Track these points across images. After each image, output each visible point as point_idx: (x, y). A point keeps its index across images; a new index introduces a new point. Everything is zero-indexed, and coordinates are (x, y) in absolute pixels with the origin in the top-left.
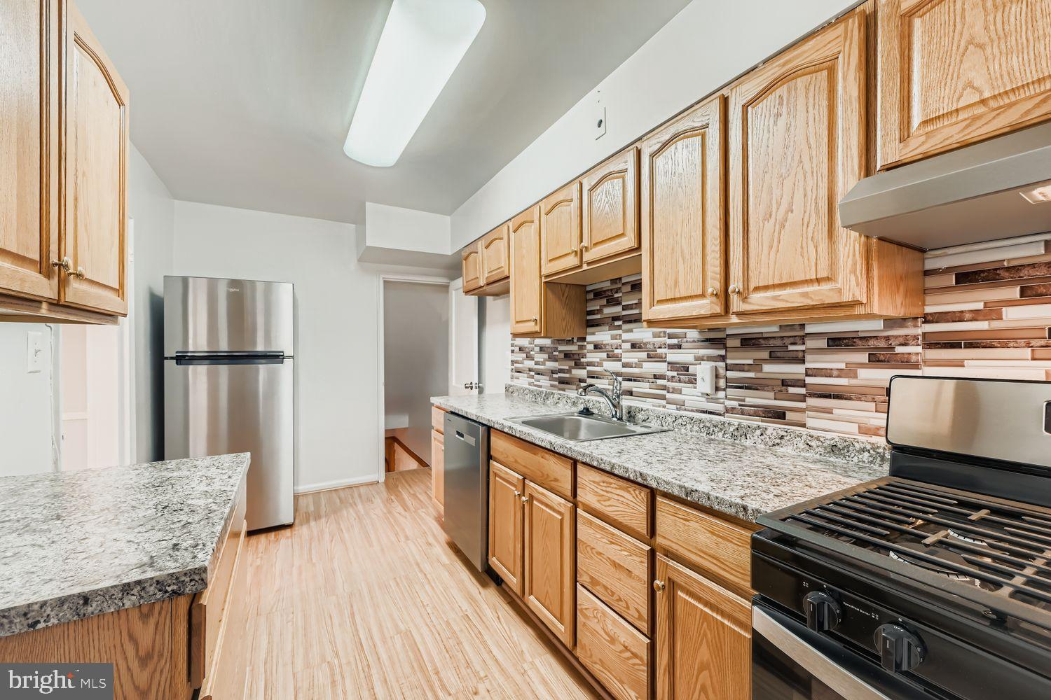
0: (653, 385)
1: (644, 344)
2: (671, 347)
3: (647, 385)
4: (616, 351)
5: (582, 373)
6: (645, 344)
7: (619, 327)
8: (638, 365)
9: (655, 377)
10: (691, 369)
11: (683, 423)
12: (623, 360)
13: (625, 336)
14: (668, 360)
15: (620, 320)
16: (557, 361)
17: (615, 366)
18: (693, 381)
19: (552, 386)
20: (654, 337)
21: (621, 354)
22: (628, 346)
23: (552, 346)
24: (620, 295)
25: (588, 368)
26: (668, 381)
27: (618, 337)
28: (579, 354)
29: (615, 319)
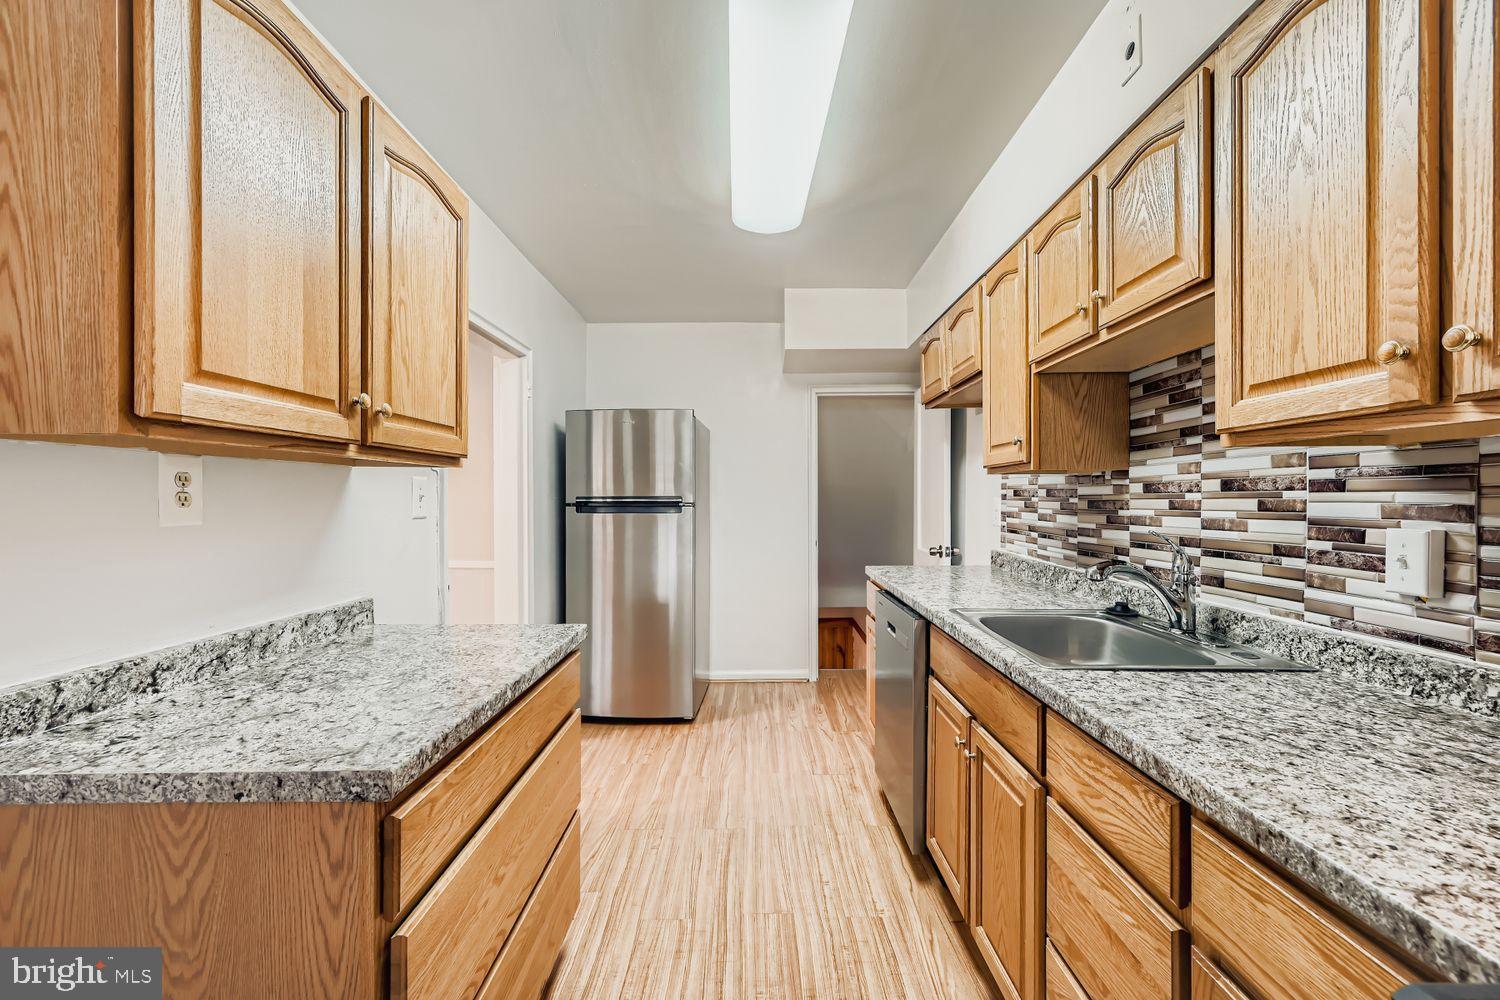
0: (1271, 569)
1: (1252, 481)
2: (1318, 486)
3: (1258, 567)
4: (1189, 496)
5: (1121, 537)
6: (1255, 481)
7: (1196, 449)
8: (1238, 526)
9: (1278, 550)
10: (1372, 537)
11: (1347, 659)
12: (1205, 515)
13: (1209, 466)
14: (1310, 513)
15: (1197, 434)
16: (1076, 514)
17: (1189, 526)
18: (1375, 564)
19: (1066, 558)
20: (1275, 466)
21: (1200, 502)
22: (1216, 485)
23: (1067, 487)
24: (1199, 383)
25: (1133, 528)
26: (1310, 560)
27: (1193, 469)
28: (1114, 502)
29: (1187, 432)
